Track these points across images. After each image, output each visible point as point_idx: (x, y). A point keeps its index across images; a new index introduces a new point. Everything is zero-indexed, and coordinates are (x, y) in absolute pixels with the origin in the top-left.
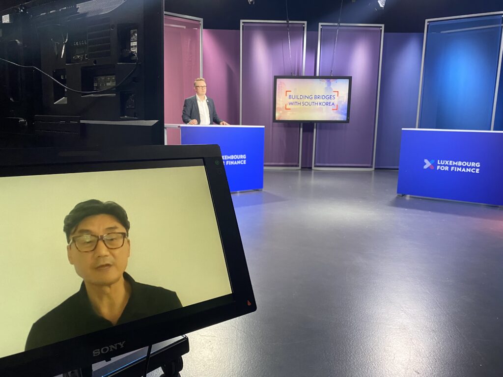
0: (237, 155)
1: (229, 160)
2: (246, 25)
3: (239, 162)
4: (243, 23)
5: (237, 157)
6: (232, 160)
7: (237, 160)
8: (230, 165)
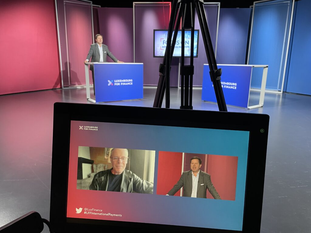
0: (127, 79)
1: (122, 82)
2: (137, 5)
3: (128, 84)
4: (135, 4)
5: (127, 81)
6: (124, 82)
7: (127, 82)
8: (123, 85)
